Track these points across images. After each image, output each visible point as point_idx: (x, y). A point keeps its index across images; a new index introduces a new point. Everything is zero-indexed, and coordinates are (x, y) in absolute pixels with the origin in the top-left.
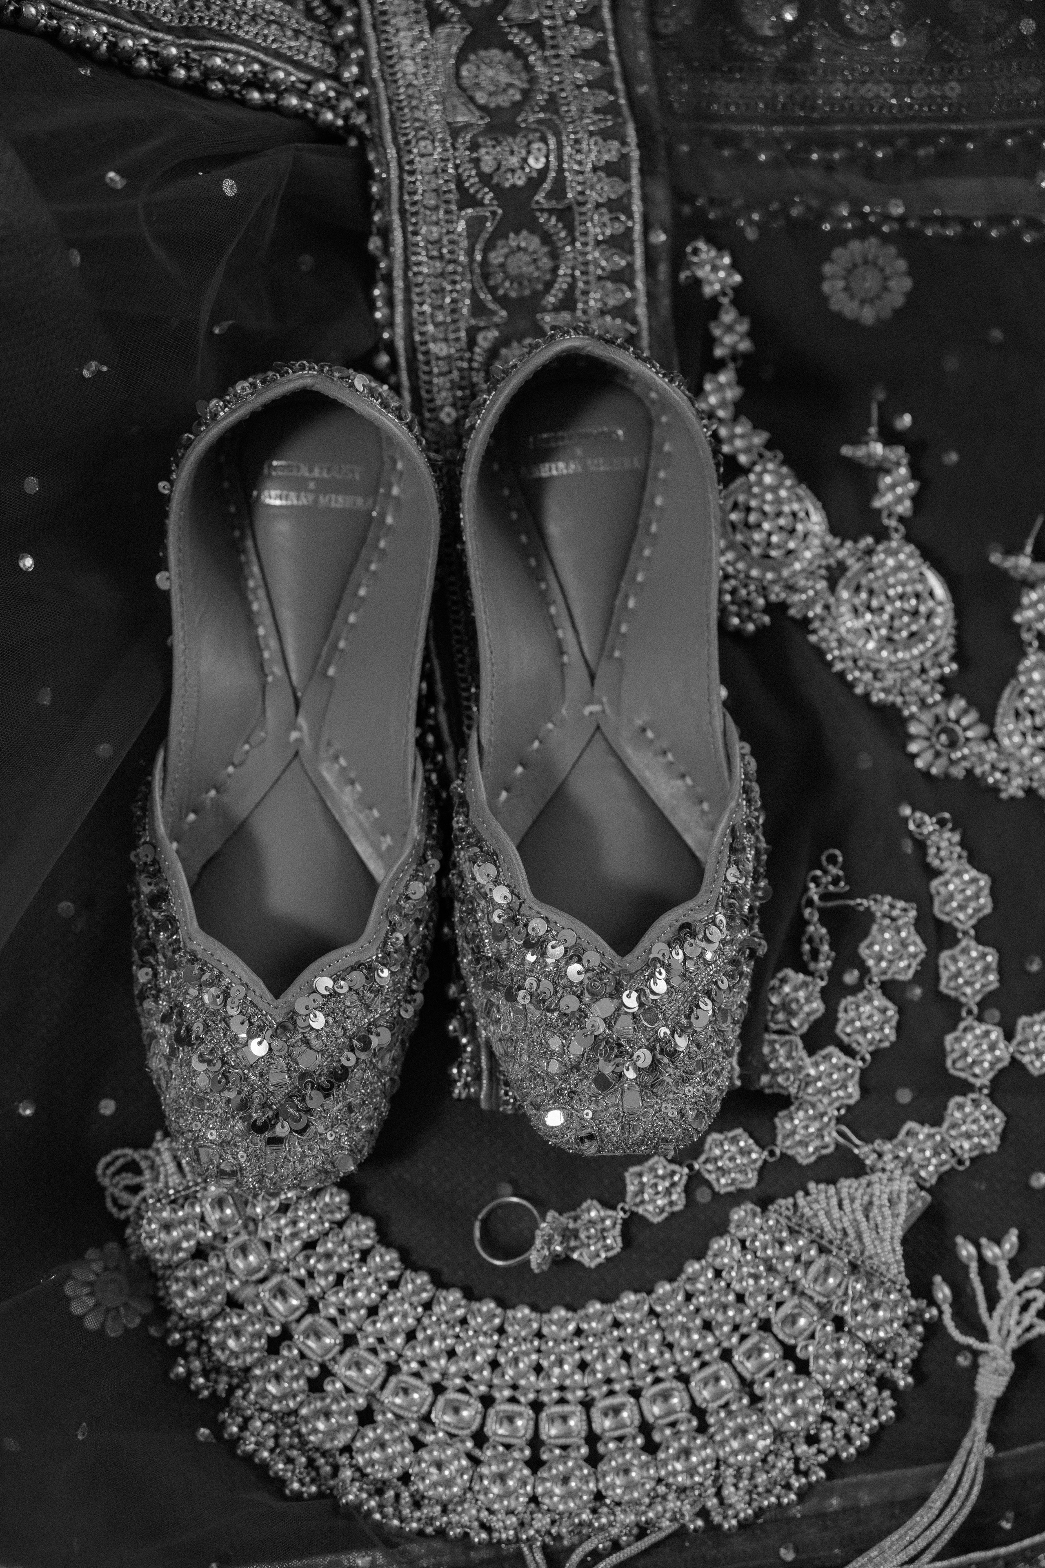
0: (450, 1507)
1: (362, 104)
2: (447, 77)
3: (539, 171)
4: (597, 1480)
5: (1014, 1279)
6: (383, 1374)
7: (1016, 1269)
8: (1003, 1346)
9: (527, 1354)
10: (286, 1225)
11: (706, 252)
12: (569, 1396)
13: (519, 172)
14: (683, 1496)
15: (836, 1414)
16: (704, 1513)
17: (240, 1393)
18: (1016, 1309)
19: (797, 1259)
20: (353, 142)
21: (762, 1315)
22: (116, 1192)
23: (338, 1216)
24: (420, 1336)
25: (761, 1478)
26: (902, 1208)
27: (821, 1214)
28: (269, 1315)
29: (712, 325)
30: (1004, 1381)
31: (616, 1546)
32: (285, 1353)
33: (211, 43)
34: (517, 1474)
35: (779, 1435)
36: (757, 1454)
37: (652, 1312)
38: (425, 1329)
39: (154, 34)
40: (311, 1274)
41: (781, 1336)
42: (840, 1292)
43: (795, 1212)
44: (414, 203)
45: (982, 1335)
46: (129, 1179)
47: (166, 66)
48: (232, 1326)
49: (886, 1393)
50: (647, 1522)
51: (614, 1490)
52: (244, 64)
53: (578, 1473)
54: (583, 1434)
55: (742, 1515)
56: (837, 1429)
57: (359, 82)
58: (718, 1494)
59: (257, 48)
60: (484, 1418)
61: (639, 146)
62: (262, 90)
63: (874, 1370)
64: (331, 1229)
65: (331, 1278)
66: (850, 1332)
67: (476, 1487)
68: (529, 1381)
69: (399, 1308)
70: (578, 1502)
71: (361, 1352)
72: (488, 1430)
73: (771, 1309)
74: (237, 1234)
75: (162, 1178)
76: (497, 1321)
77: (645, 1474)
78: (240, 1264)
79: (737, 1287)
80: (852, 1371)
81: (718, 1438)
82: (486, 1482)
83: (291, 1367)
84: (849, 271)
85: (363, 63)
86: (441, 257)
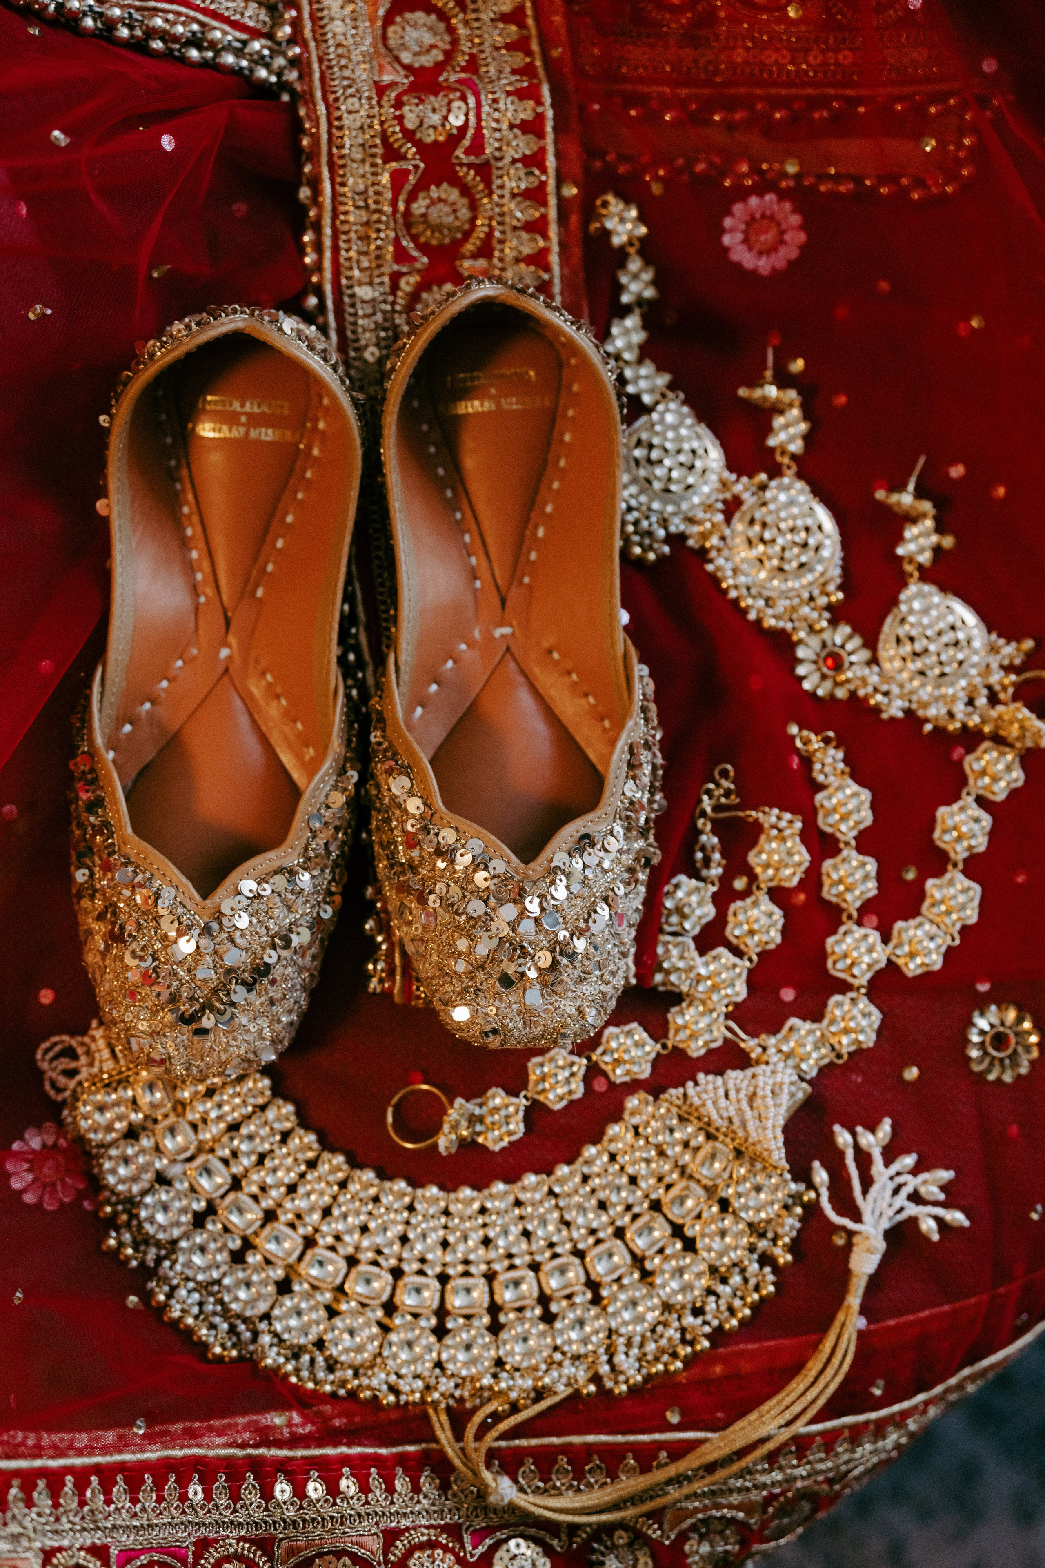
0: (361, 1371)
1: (294, 62)
2: (374, 38)
3: (458, 128)
4: (498, 1348)
5: (887, 1165)
6: (301, 1247)
7: (890, 1154)
8: (876, 1227)
9: (434, 1229)
10: (212, 1108)
11: (615, 205)
12: (473, 1269)
13: (440, 129)
14: (577, 1363)
15: (720, 1288)
16: (596, 1379)
17: (167, 1264)
18: (889, 1192)
19: (686, 1145)
20: (286, 98)
21: (654, 1196)
22: (54, 1075)
23: (261, 1101)
24: (335, 1212)
25: (651, 1347)
26: (784, 1098)
27: (709, 1104)
28: (196, 1192)
29: (620, 273)
30: (876, 1258)
31: (515, 1408)
32: (210, 1227)
33: (152, 4)
34: (425, 1342)
35: (667, 1307)
36: (646, 1325)
37: (551, 1193)
38: (340, 1206)
40: (234, 1154)
41: (670, 1216)
42: (726, 1175)
43: (685, 1101)
44: (342, 157)
45: (857, 1216)
46: (65, 1063)
47: (111, 25)
48: (160, 1201)
49: (768, 1269)
50: (543, 1387)
51: (513, 1356)
52: (183, 24)
53: (480, 1341)
54: (486, 1305)
55: (632, 1381)
56: (721, 1302)
57: (292, 41)
58: (610, 1361)
60: (394, 1289)
61: (553, 105)
62: (200, 48)
63: (755, 1248)
64: (254, 1112)
65: (254, 1158)
66: (734, 1213)
67: (386, 1353)
68: (436, 1255)
69: (317, 1187)
70: (480, 1367)
71: (280, 1227)
72: (397, 1300)
73: (661, 1191)
74: (166, 1116)
75: (97, 1064)
76: (407, 1200)
77: (542, 1342)
78: (169, 1144)
79: (630, 1170)
80: (735, 1249)
81: (610, 1309)
82: (394, 1349)
83: (215, 1240)
84: (748, 224)
85: (296, 24)
86: (367, 207)
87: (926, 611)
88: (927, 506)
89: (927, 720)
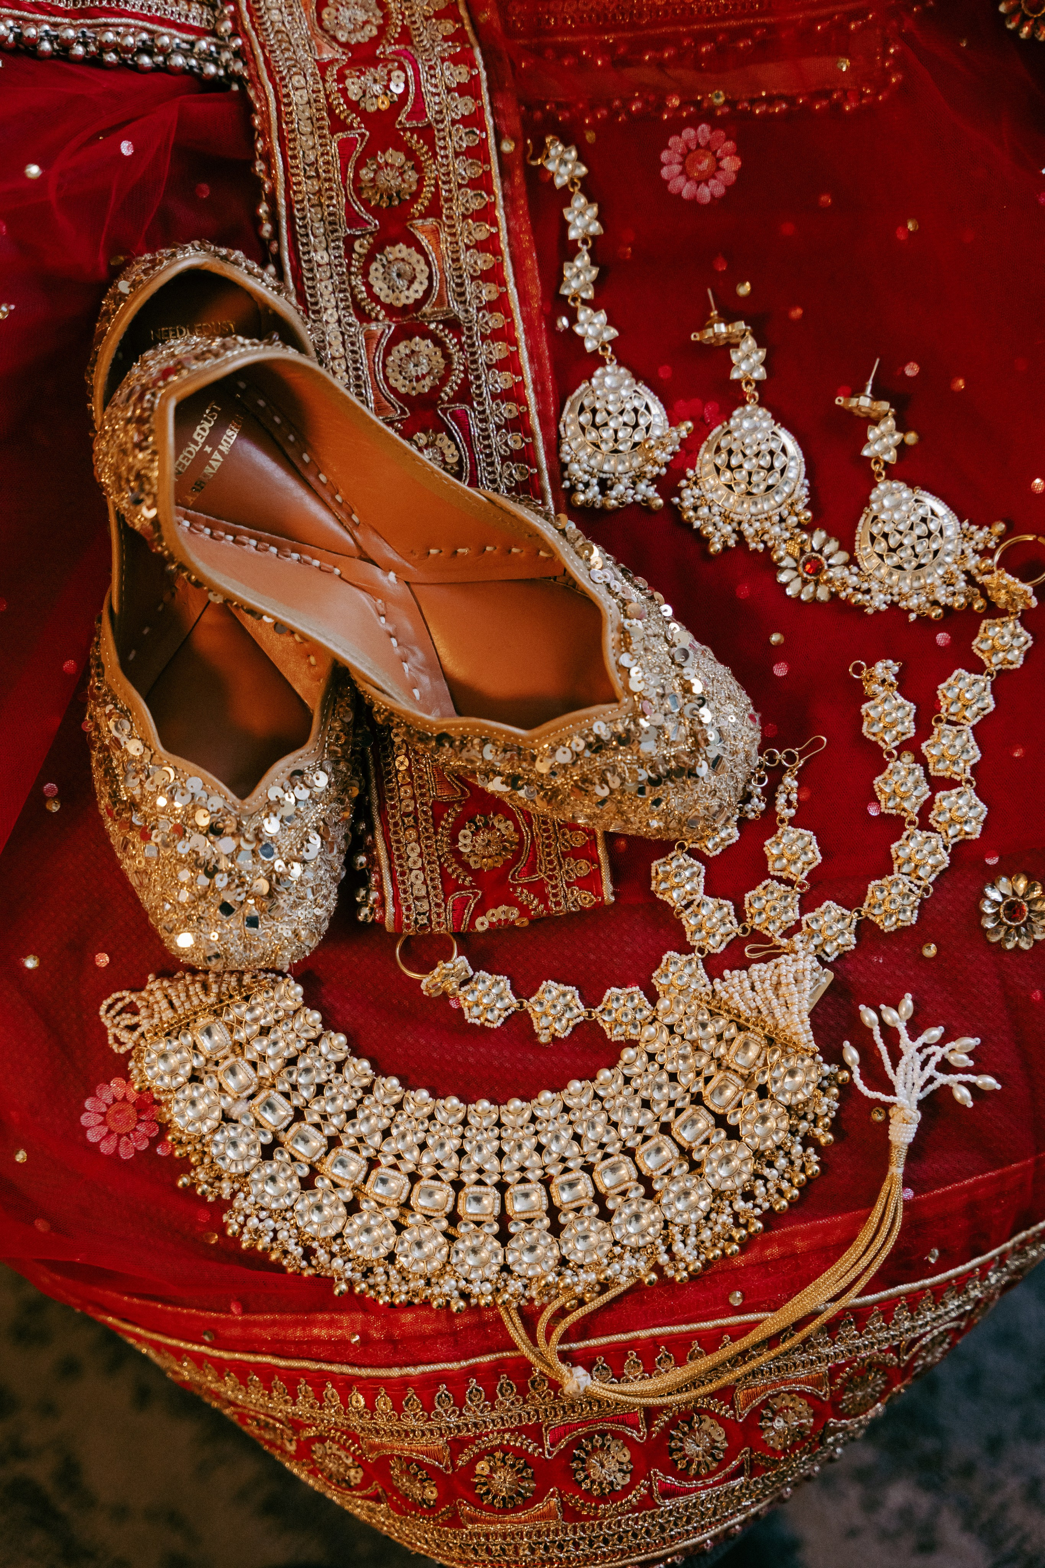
0: (433, 1280)
1: (238, 54)
2: (311, 22)
3: (399, 96)
4: (560, 1248)
5: (913, 1038)
6: (365, 1169)
8: (908, 1099)
9: (488, 1141)
10: (268, 1046)
12: (530, 1176)
13: (382, 97)
14: (637, 1255)
15: (766, 1172)
16: (657, 1268)
17: (241, 1195)
18: (918, 1064)
19: (720, 1037)
20: (235, 87)
21: (694, 1090)
22: (118, 1032)
23: (313, 1034)
24: (394, 1132)
25: (706, 1234)
26: (808, 984)
27: (736, 996)
28: (261, 1126)
29: (566, 211)
30: (914, 1127)
31: (582, 1303)
32: (278, 1157)
33: (103, 20)
34: (489, 1247)
35: (718, 1194)
36: (700, 1212)
37: (596, 1096)
38: (397, 1127)
39: (53, 19)
40: (294, 1087)
41: (712, 1107)
42: (760, 1063)
43: (714, 997)
44: (293, 131)
45: (890, 1089)
46: (128, 1019)
47: (66, 45)
48: (230, 1138)
49: (811, 1150)
50: (606, 1279)
51: (575, 1254)
52: (133, 35)
53: (542, 1242)
54: (545, 1208)
55: (691, 1268)
56: (769, 1185)
57: (234, 34)
58: (669, 1251)
59: (144, 18)
60: (456, 1200)
61: (485, 67)
62: (151, 54)
63: (797, 1131)
64: (308, 1046)
65: (313, 1089)
66: (772, 1098)
67: (454, 1260)
68: (492, 1165)
69: (375, 1111)
70: (544, 1266)
71: (343, 1151)
72: (460, 1210)
73: (701, 1084)
74: (226, 1058)
75: (156, 1016)
76: (460, 1116)
77: (602, 1238)
78: (231, 1083)
79: (669, 1067)
80: (777, 1132)
81: (664, 1201)
82: (461, 1255)
83: (284, 1170)
84: (684, 156)
85: (236, 18)
86: (318, 176)
87: (897, 507)
88: (885, 406)
89: (911, 611)
